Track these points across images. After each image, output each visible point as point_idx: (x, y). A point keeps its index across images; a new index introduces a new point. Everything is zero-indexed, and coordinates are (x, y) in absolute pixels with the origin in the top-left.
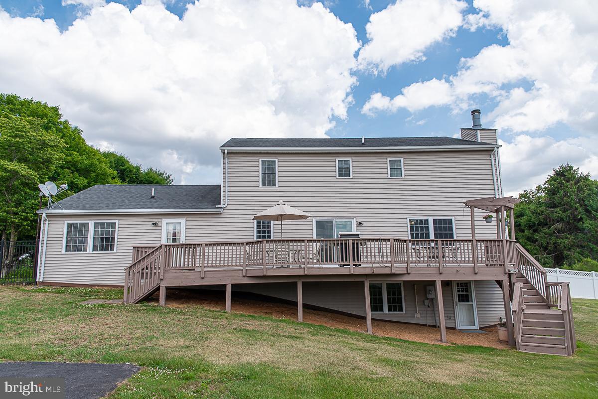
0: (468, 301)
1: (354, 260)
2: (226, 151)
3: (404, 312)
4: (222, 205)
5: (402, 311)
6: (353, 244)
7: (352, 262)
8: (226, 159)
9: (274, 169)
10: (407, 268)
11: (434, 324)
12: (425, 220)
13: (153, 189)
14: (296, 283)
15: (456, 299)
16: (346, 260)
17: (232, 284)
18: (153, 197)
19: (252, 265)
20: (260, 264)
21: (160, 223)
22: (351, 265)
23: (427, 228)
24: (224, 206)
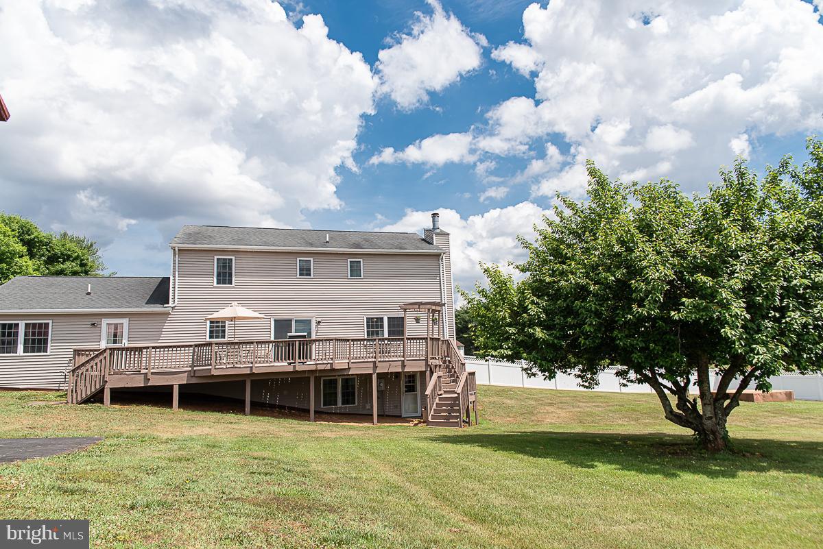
0: (414, 391)
1: (300, 358)
2: (177, 249)
3: (356, 404)
4: (170, 305)
5: (354, 403)
6: (300, 344)
7: (298, 360)
8: (177, 256)
9: (230, 268)
10: (348, 363)
11: (382, 413)
12: (380, 318)
13: (89, 285)
14: (245, 381)
15: (403, 389)
16: (292, 359)
17: (179, 385)
18: (89, 294)
19: (200, 366)
20: (209, 365)
21: (99, 323)
22: (297, 363)
23: (382, 326)
24: (173, 305)
